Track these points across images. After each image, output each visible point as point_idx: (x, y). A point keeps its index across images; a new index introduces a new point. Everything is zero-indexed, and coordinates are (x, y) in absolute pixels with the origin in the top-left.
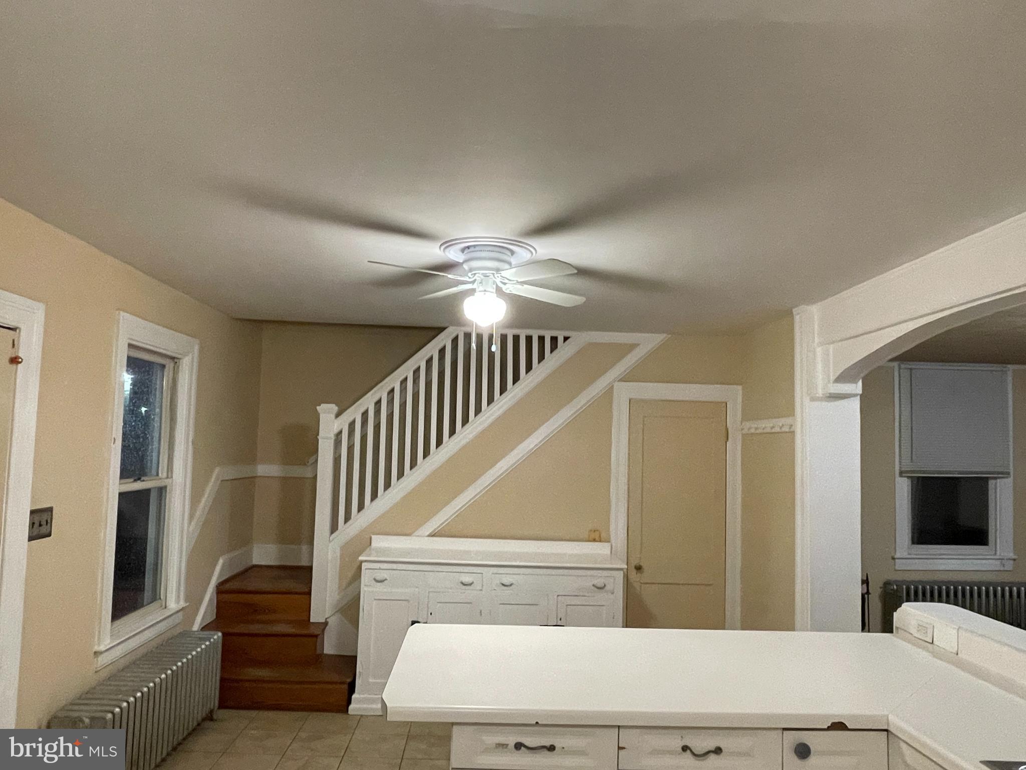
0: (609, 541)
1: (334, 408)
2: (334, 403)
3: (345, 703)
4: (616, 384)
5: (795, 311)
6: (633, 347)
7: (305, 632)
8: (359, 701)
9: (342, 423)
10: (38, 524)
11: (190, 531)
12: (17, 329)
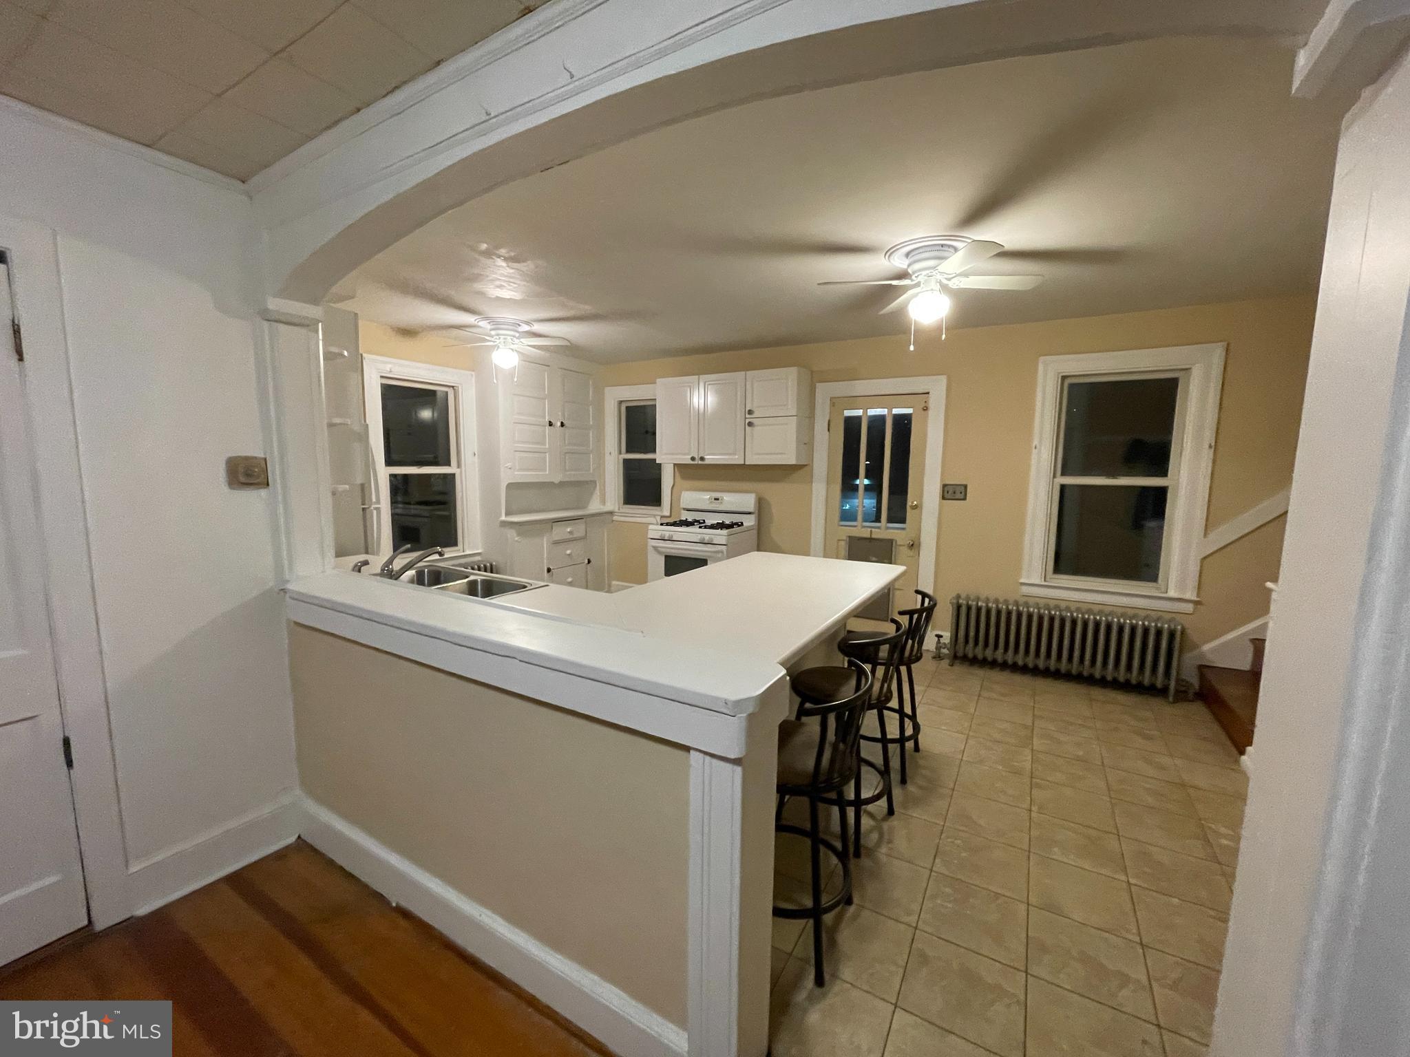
10: (953, 492)
11: (1212, 536)
12: (928, 393)
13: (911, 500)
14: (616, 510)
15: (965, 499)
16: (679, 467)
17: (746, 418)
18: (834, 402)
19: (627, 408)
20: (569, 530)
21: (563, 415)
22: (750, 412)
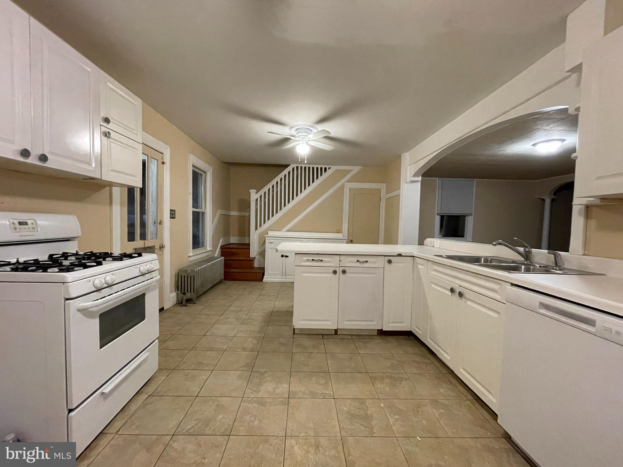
0: (342, 233)
1: (255, 191)
2: (255, 189)
3: (262, 279)
4: (346, 183)
5: (402, 155)
6: (351, 171)
7: (248, 259)
8: (266, 278)
9: (257, 196)
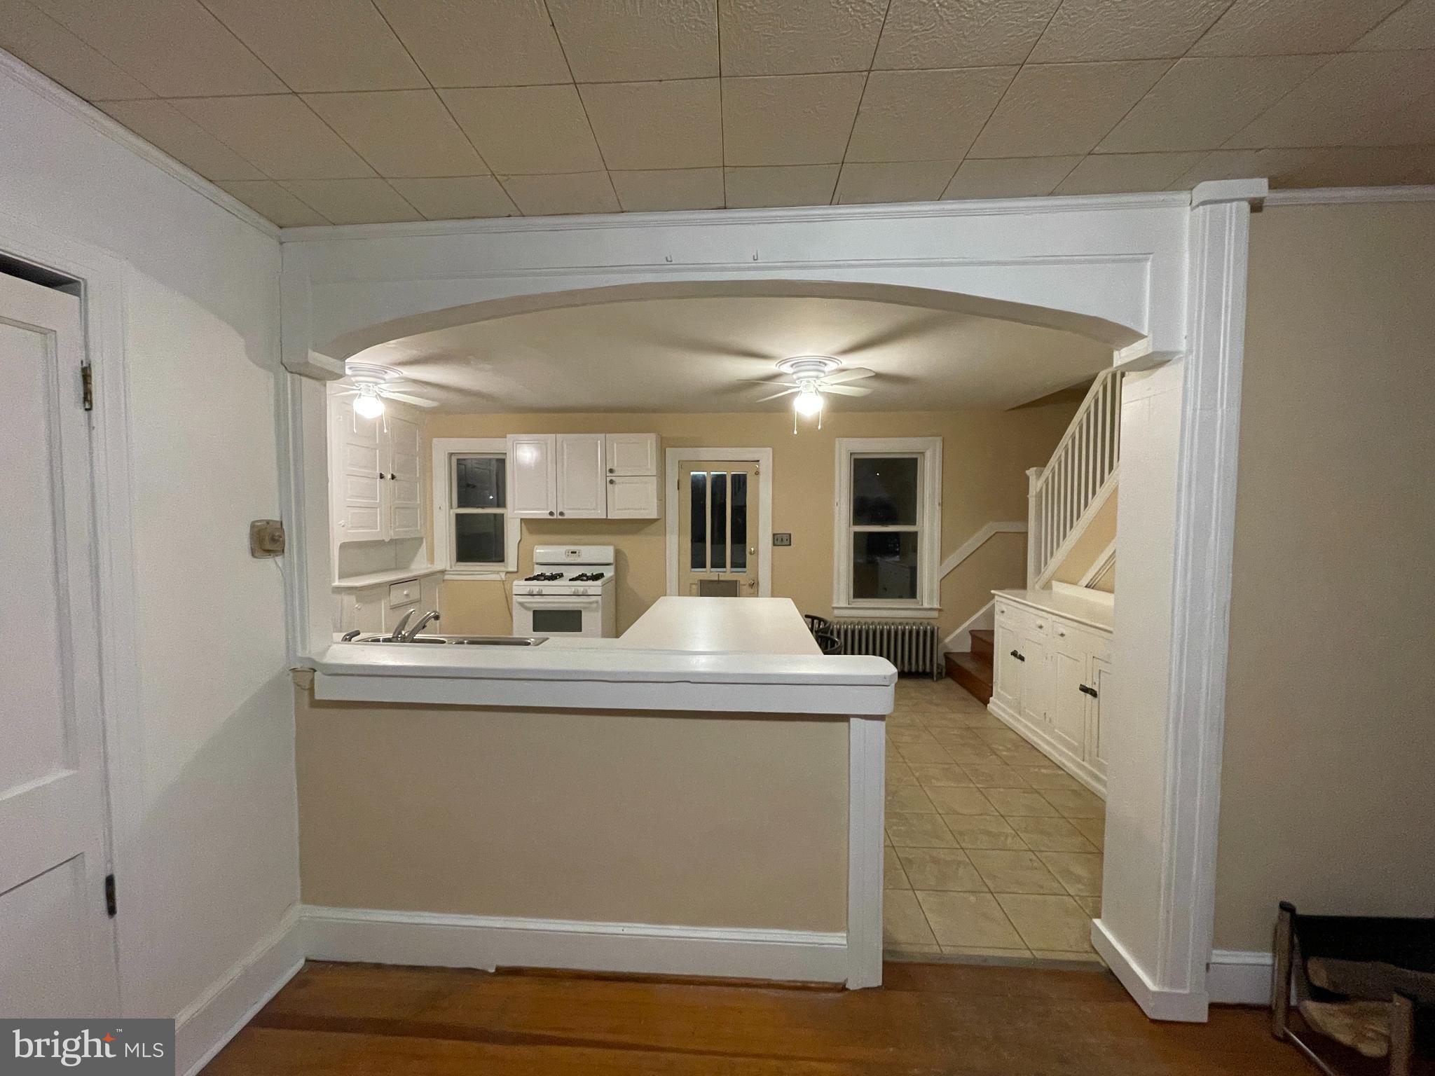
1: (1036, 470)
8: (992, 702)
9: (1041, 484)
10: (781, 540)
11: (946, 562)
12: (758, 461)
13: (750, 548)
14: (448, 568)
15: (790, 545)
16: (525, 522)
17: (606, 476)
18: (682, 464)
19: (458, 460)
20: (405, 592)
21: (393, 468)
22: (611, 471)
